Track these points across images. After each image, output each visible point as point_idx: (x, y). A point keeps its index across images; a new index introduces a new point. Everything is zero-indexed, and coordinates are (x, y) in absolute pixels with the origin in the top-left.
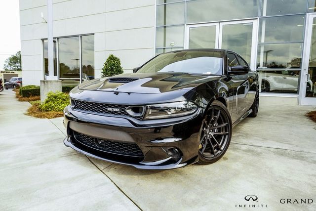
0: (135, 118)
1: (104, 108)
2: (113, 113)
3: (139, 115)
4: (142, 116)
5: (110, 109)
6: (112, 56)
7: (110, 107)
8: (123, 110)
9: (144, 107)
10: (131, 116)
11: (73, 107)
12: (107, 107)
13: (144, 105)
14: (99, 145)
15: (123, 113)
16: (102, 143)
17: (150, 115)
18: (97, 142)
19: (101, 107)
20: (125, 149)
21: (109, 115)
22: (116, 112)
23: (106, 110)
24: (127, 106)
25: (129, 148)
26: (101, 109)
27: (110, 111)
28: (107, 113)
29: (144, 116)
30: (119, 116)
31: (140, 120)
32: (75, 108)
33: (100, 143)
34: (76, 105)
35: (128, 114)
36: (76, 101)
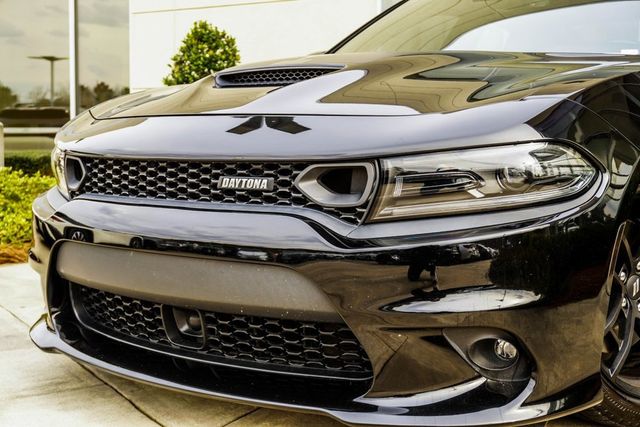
0: (336, 212)
1: (206, 181)
2: (242, 199)
3: (350, 201)
4: (364, 206)
5: (228, 182)
6: (204, 26)
7: (231, 173)
8: (284, 184)
9: (370, 168)
10: (318, 207)
11: (75, 186)
12: (216, 177)
13: (370, 159)
14: (183, 338)
15: (284, 195)
16: (195, 329)
17: (394, 202)
18: (173, 326)
19: (193, 176)
20: (292, 348)
21: (226, 206)
22: (257, 193)
23: (215, 186)
24: (301, 165)
25: (309, 343)
26: (193, 186)
27: (230, 192)
28: (217, 198)
29: (373, 204)
30: (271, 207)
31: (353, 222)
32: (81, 190)
33: (184, 328)
34: (88, 179)
35: (304, 201)
36: (85, 160)
